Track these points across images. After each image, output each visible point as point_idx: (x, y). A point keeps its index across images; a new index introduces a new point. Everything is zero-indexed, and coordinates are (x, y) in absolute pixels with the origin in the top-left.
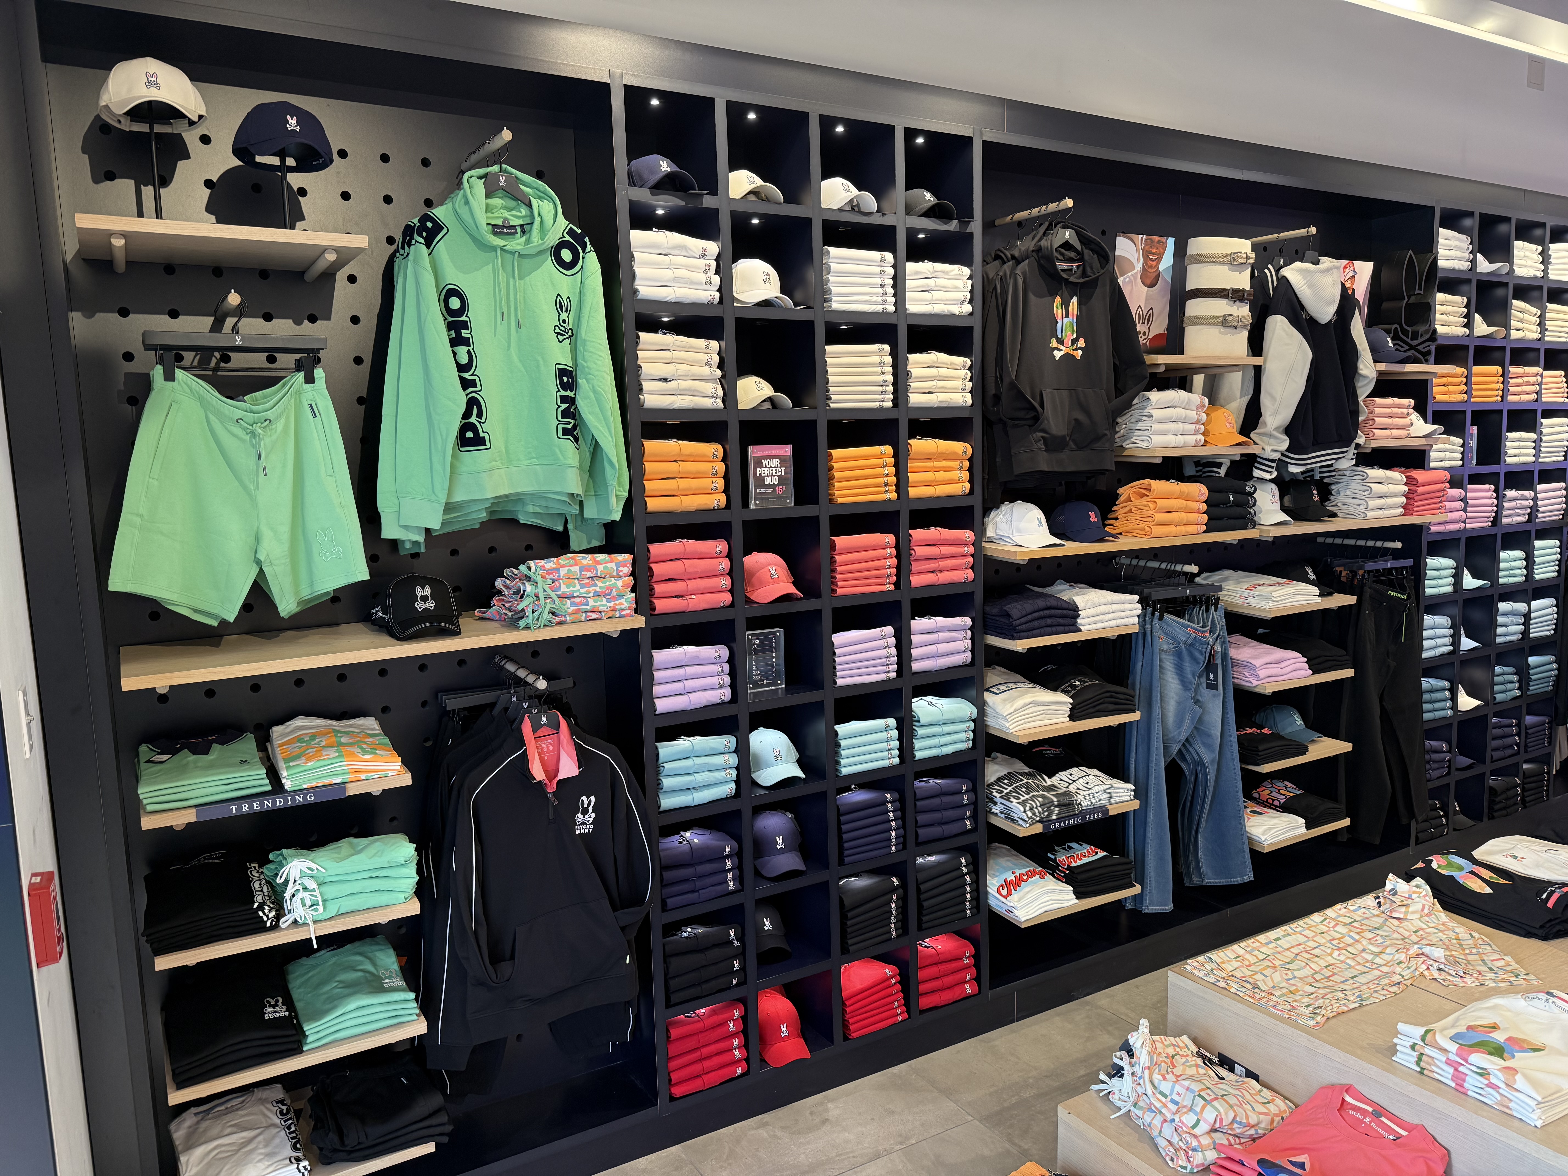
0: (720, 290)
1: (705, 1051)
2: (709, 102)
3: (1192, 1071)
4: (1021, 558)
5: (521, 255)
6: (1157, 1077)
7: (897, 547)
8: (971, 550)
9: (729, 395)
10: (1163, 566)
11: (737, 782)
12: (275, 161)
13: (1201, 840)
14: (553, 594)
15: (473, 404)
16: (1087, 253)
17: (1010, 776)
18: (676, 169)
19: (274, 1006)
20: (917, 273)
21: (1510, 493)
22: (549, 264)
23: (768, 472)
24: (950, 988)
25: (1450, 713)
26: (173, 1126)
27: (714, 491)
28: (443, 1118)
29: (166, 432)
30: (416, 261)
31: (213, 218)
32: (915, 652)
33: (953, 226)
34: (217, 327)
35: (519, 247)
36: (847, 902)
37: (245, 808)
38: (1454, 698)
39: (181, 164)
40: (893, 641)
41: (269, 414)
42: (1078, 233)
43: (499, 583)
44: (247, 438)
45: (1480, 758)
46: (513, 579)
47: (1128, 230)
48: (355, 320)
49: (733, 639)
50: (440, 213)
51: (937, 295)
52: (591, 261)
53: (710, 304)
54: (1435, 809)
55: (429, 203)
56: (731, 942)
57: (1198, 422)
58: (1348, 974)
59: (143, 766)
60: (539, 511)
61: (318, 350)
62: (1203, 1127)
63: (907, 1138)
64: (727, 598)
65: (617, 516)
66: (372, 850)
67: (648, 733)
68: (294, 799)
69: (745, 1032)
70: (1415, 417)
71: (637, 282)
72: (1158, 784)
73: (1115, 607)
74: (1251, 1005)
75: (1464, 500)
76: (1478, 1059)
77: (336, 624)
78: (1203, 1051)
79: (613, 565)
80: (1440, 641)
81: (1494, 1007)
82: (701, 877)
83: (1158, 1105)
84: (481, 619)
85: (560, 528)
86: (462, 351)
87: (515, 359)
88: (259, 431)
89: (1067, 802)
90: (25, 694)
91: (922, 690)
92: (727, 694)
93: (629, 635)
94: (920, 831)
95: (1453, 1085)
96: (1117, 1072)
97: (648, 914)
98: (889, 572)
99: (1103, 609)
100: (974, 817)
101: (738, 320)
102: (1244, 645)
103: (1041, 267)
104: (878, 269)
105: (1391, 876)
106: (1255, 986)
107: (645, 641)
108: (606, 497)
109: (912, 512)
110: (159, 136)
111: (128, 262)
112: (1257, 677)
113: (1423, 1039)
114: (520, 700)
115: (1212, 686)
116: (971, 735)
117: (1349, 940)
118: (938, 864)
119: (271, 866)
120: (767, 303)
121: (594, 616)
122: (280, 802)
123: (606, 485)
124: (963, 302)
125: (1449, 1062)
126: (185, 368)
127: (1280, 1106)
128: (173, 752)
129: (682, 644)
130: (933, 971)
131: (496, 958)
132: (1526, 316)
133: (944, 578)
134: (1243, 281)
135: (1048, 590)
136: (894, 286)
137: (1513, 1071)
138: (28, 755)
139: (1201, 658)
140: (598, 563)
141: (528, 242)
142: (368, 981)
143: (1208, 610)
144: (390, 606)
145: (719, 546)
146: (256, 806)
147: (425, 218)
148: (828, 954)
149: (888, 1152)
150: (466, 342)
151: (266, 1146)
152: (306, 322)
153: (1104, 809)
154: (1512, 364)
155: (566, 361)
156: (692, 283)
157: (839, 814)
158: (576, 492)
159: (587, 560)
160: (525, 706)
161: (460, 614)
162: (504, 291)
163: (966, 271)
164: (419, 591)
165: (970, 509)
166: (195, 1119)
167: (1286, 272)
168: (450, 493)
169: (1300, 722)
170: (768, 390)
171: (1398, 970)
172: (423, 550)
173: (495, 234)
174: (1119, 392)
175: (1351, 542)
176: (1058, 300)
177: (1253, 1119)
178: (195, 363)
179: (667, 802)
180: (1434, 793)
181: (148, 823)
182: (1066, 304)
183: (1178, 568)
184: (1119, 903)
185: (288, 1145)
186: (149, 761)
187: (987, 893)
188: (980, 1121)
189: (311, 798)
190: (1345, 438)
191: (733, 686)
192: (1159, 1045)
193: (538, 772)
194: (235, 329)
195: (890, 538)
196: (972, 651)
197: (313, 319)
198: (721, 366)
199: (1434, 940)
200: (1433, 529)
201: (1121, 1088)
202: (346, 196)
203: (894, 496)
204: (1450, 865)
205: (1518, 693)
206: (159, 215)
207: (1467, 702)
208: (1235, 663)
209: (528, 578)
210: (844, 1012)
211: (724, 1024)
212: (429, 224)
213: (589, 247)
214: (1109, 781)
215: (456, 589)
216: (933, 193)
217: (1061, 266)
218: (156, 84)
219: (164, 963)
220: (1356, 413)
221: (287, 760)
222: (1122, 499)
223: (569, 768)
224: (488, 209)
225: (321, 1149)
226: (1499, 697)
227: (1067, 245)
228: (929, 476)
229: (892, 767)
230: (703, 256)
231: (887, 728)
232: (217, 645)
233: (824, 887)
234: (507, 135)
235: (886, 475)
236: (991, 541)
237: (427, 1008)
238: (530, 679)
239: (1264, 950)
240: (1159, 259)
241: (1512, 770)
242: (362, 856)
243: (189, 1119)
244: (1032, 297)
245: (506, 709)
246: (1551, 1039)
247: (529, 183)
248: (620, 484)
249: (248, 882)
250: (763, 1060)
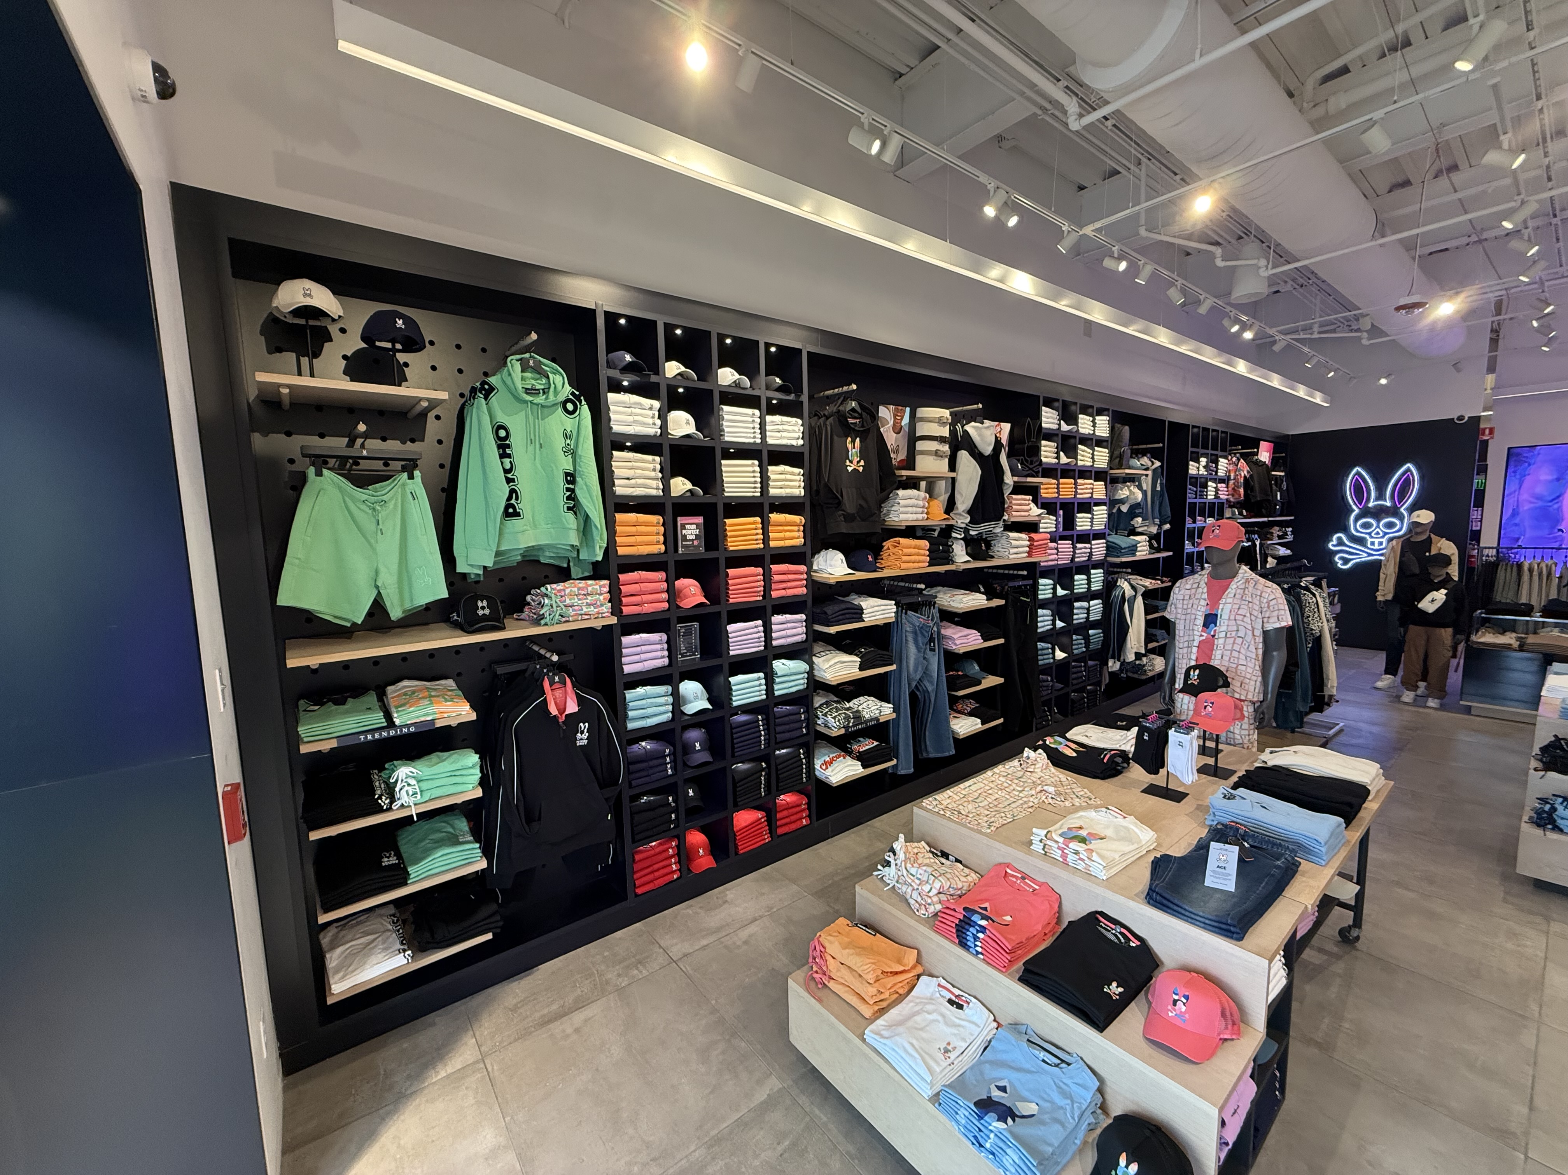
0: (660, 428)
1: (656, 867)
2: (654, 323)
3: (927, 861)
4: (832, 581)
5: (542, 406)
6: (909, 866)
7: (764, 575)
8: (805, 576)
9: (666, 488)
10: (907, 585)
11: (673, 712)
12: (389, 345)
13: (927, 733)
14: (561, 605)
15: (512, 492)
16: (864, 414)
17: (827, 703)
18: (635, 359)
19: (388, 857)
20: (772, 422)
21: (1079, 546)
22: (560, 411)
23: (689, 532)
24: (794, 822)
25: (1052, 661)
26: (321, 936)
27: (658, 543)
28: (498, 918)
29: (316, 508)
30: (478, 408)
31: (348, 378)
32: (774, 635)
33: (792, 397)
34: (351, 444)
35: (541, 402)
36: (736, 778)
37: (369, 737)
38: (1053, 653)
39: (326, 344)
40: (762, 629)
41: (385, 498)
42: (859, 404)
43: (528, 598)
44: (370, 512)
45: (1066, 683)
46: (537, 596)
47: (886, 403)
48: (440, 442)
49: (669, 630)
50: (493, 380)
51: (784, 434)
52: (585, 410)
53: (655, 436)
54: (1044, 711)
55: (486, 374)
56: (670, 804)
57: (923, 507)
58: (1007, 803)
59: (301, 714)
60: (552, 555)
61: (416, 460)
62: (934, 891)
63: (772, 908)
64: (666, 605)
65: (600, 558)
66: (451, 759)
67: (619, 685)
68: (401, 731)
69: (679, 854)
70: (1032, 505)
71: (612, 423)
72: (905, 704)
73: (883, 608)
74: (957, 823)
75: (1057, 549)
76: (1074, 845)
77: (427, 624)
78: (933, 850)
79: (597, 587)
80: (1046, 623)
81: (1081, 817)
82: (651, 767)
83: (910, 881)
84: (517, 619)
85: (565, 565)
86: (507, 461)
87: (539, 466)
88: (378, 508)
89: (857, 716)
90: (220, 671)
91: (778, 657)
92: (666, 661)
93: (608, 628)
94: (777, 736)
95: (1061, 860)
96: (888, 864)
97: (621, 791)
98: (759, 589)
99: (876, 609)
100: (807, 727)
101: (671, 445)
102: (949, 627)
103: (840, 421)
104: (751, 419)
105: (1026, 749)
106: (959, 813)
107: (618, 631)
108: (594, 547)
109: (772, 555)
110: (313, 327)
111: (291, 404)
112: (956, 645)
113: (1046, 836)
114: (542, 668)
115: (933, 650)
116: (806, 681)
117: (1006, 785)
118: (787, 754)
119: (387, 772)
120: (688, 436)
121: (586, 617)
122: (392, 733)
123: (593, 540)
124: (798, 439)
125: (1059, 848)
126: (329, 469)
127: (974, 877)
128: (322, 704)
129: (639, 633)
130: (785, 813)
131: (529, 820)
132: (1085, 454)
133: (790, 592)
134: (945, 432)
135: (846, 599)
136: (760, 429)
137: (1092, 851)
138: (222, 710)
139: (926, 634)
140: (589, 586)
141: (547, 398)
142: (449, 839)
143: (930, 609)
144: (461, 613)
145: (661, 575)
146: (377, 736)
147: (484, 383)
148: (726, 808)
149: (761, 917)
150: (509, 456)
151: (383, 943)
152: (408, 442)
153: (877, 719)
154: (1079, 478)
155: (570, 468)
156: (644, 424)
157: (732, 728)
158: (575, 544)
159: (582, 584)
160: (545, 671)
161: (504, 617)
162: (532, 426)
163: (800, 422)
164: (480, 604)
165: (804, 554)
166: (336, 930)
167: (967, 428)
168: (498, 546)
169: (977, 668)
170: (689, 486)
171: (1031, 799)
172: (482, 579)
173: (527, 393)
174: (883, 490)
175: (1002, 571)
176: (849, 439)
177: (960, 886)
178: (336, 466)
179: (631, 726)
180: (1044, 703)
181: (304, 749)
182: (853, 441)
183: (915, 586)
184: (885, 770)
185: (398, 942)
186: (305, 710)
187: (814, 768)
188: (812, 895)
189: (412, 729)
190: (998, 517)
191: (669, 657)
192: (909, 848)
193: (554, 711)
194: (363, 446)
195: (760, 570)
196: (806, 633)
197: (413, 441)
198: (661, 471)
199: (1049, 782)
200: (1042, 564)
201: (890, 873)
202: (434, 368)
203: (762, 546)
204: (1055, 742)
205: (1084, 649)
206: (312, 375)
207: (1060, 655)
208: (944, 637)
209: (546, 595)
210: (735, 839)
211: (667, 850)
212: (486, 387)
213: (583, 402)
214: (879, 703)
215: (502, 602)
216: (781, 379)
217: (851, 421)
218: (310, 296)
219: (314, 836)
220: (1003, 502)
221: (396, 707)
222: (885, 548)
223: (572, 707)
224: (523, 379)
225: (419, 943)
226: (1075, 652)
227: (853, 410)
228: (781, 535)
229: (762, 700)
230: (651, 409)
231: (759, 679)
232: (350, 638)
233: (723, 771)
234: (534, 336)
235: (757, 534)
236: (815, 571)
237: (487, 852)
238: (548, 655)
239: (963, 792)
240: (902, 419)
241: (1082, 690)
242: (445, 763)
243: (332, 931)
244: (835, 438)
245: (533, 673)
246: (1109, 833)
247: (548, 365)
248: (601, 539)
249: (371, 782)
250: (689, 869)
